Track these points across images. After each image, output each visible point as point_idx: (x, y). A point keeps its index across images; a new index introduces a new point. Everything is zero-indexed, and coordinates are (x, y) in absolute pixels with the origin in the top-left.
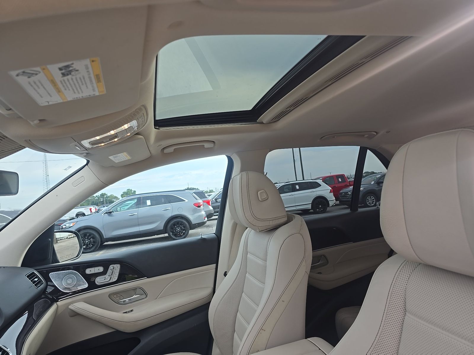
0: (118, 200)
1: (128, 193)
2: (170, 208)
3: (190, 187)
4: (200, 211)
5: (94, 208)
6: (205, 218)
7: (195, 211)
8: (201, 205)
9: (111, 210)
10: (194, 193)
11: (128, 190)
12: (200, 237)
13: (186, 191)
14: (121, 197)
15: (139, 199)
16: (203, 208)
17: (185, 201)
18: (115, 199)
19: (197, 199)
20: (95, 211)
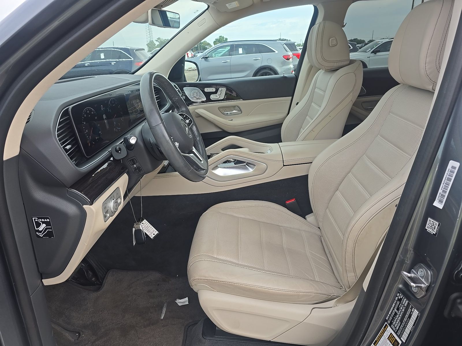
0: (211, 47)
1: (221, 40)
2: (260, 58)
3: (282, 38)
4: (289, 64)
5: (191, 53)
6: (292, 72)
7: (284, 64)
8: (291, 58)
9: (207, 55)
10: (284, 44)
11: (220, 37)
12: (283, 75)
13: (277, 41)
14: (214, 44)
15: (232, 46)
16: (292, 61)
17: (275, 52)
18: (208, 45)
19: (287, 51)
20: (191, 57)
